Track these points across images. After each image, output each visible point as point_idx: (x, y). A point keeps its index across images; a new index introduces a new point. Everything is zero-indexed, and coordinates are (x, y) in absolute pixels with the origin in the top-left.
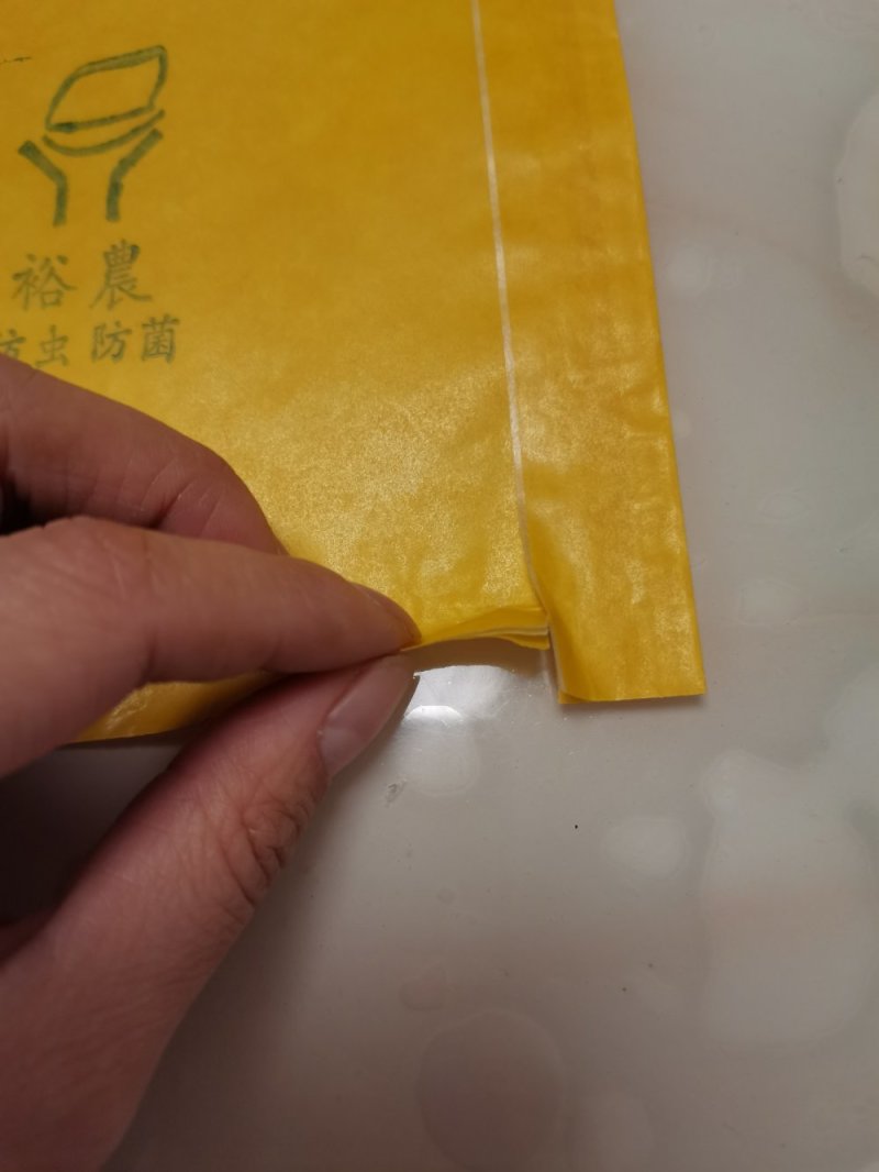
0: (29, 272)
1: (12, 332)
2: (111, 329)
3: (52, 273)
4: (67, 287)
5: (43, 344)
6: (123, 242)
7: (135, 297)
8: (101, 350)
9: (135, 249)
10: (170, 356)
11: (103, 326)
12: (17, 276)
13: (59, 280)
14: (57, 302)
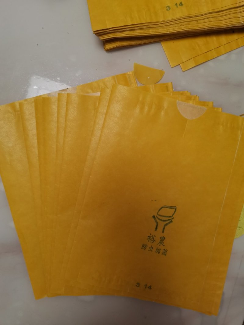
0: (150, 236)
1: (146, 244)
2: (159, 249)
3: (153, 238)
4: (155, 241)
5: (150, 248)
6: (163, 237)
7: (163, 245)
8: (157, 251)
9: (165, 238)
10: (165, 255)
11: (158, 248)
12: (148, 237)
13: (154, 239)
14: (153, 242)
